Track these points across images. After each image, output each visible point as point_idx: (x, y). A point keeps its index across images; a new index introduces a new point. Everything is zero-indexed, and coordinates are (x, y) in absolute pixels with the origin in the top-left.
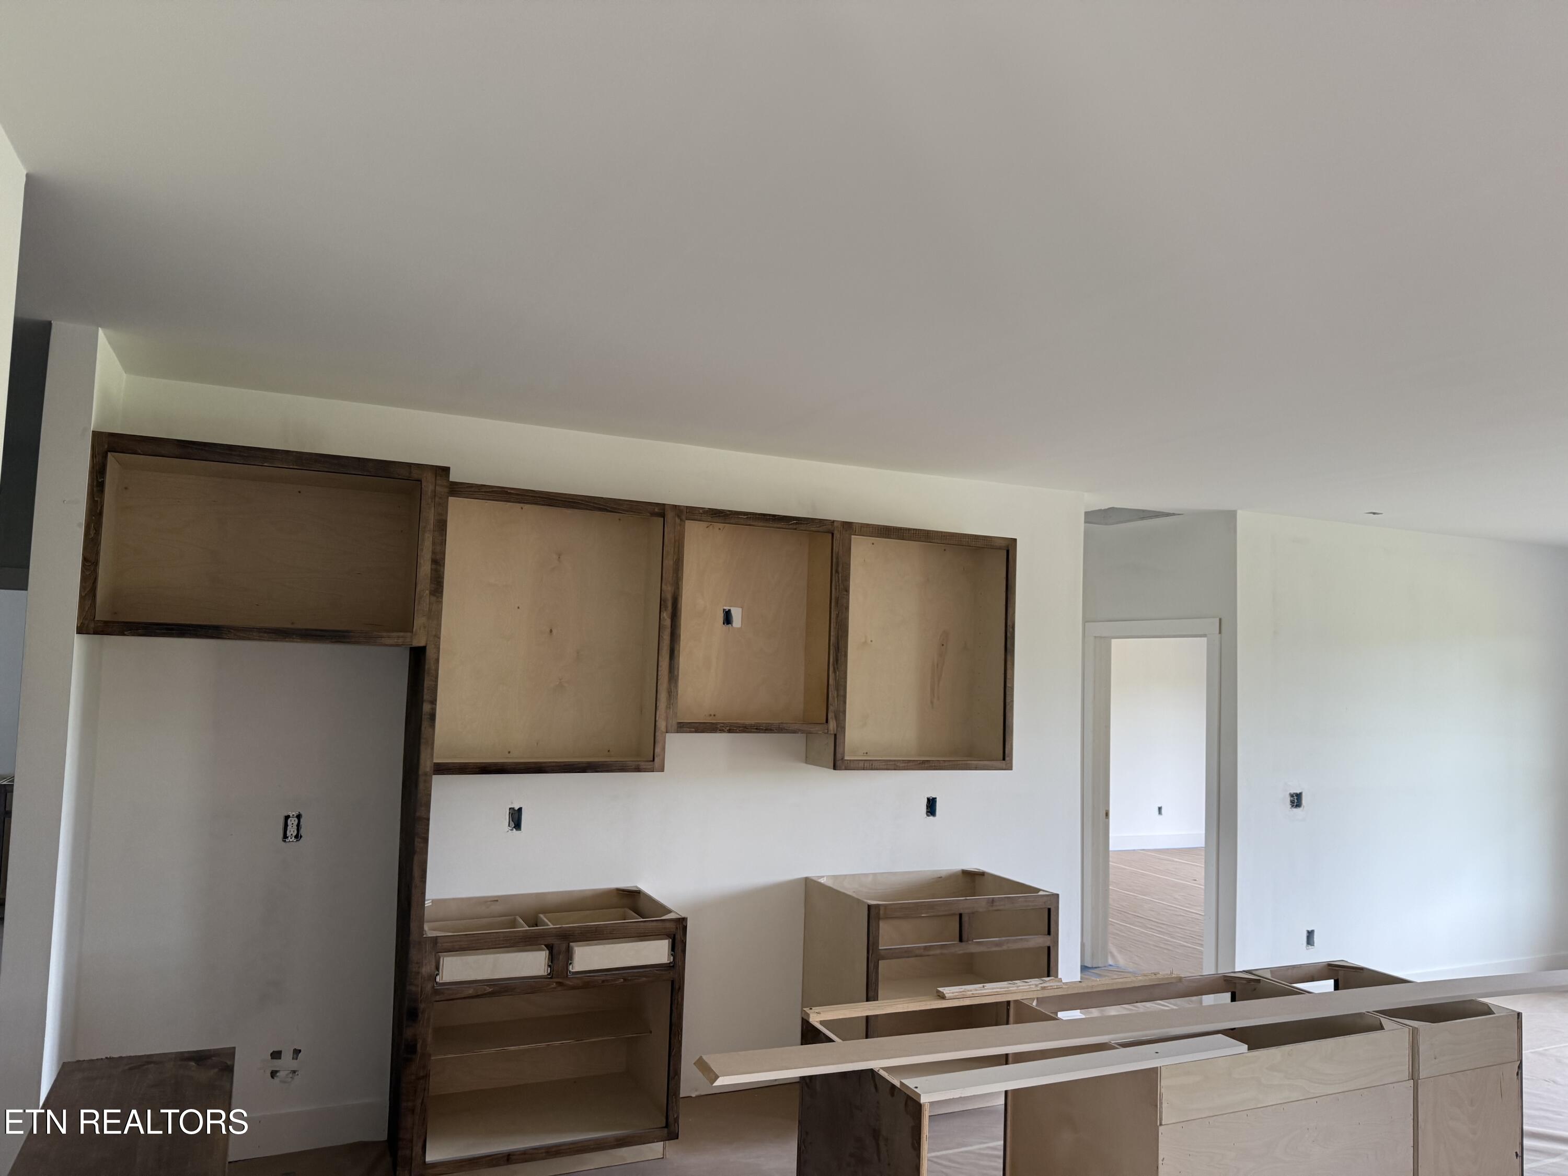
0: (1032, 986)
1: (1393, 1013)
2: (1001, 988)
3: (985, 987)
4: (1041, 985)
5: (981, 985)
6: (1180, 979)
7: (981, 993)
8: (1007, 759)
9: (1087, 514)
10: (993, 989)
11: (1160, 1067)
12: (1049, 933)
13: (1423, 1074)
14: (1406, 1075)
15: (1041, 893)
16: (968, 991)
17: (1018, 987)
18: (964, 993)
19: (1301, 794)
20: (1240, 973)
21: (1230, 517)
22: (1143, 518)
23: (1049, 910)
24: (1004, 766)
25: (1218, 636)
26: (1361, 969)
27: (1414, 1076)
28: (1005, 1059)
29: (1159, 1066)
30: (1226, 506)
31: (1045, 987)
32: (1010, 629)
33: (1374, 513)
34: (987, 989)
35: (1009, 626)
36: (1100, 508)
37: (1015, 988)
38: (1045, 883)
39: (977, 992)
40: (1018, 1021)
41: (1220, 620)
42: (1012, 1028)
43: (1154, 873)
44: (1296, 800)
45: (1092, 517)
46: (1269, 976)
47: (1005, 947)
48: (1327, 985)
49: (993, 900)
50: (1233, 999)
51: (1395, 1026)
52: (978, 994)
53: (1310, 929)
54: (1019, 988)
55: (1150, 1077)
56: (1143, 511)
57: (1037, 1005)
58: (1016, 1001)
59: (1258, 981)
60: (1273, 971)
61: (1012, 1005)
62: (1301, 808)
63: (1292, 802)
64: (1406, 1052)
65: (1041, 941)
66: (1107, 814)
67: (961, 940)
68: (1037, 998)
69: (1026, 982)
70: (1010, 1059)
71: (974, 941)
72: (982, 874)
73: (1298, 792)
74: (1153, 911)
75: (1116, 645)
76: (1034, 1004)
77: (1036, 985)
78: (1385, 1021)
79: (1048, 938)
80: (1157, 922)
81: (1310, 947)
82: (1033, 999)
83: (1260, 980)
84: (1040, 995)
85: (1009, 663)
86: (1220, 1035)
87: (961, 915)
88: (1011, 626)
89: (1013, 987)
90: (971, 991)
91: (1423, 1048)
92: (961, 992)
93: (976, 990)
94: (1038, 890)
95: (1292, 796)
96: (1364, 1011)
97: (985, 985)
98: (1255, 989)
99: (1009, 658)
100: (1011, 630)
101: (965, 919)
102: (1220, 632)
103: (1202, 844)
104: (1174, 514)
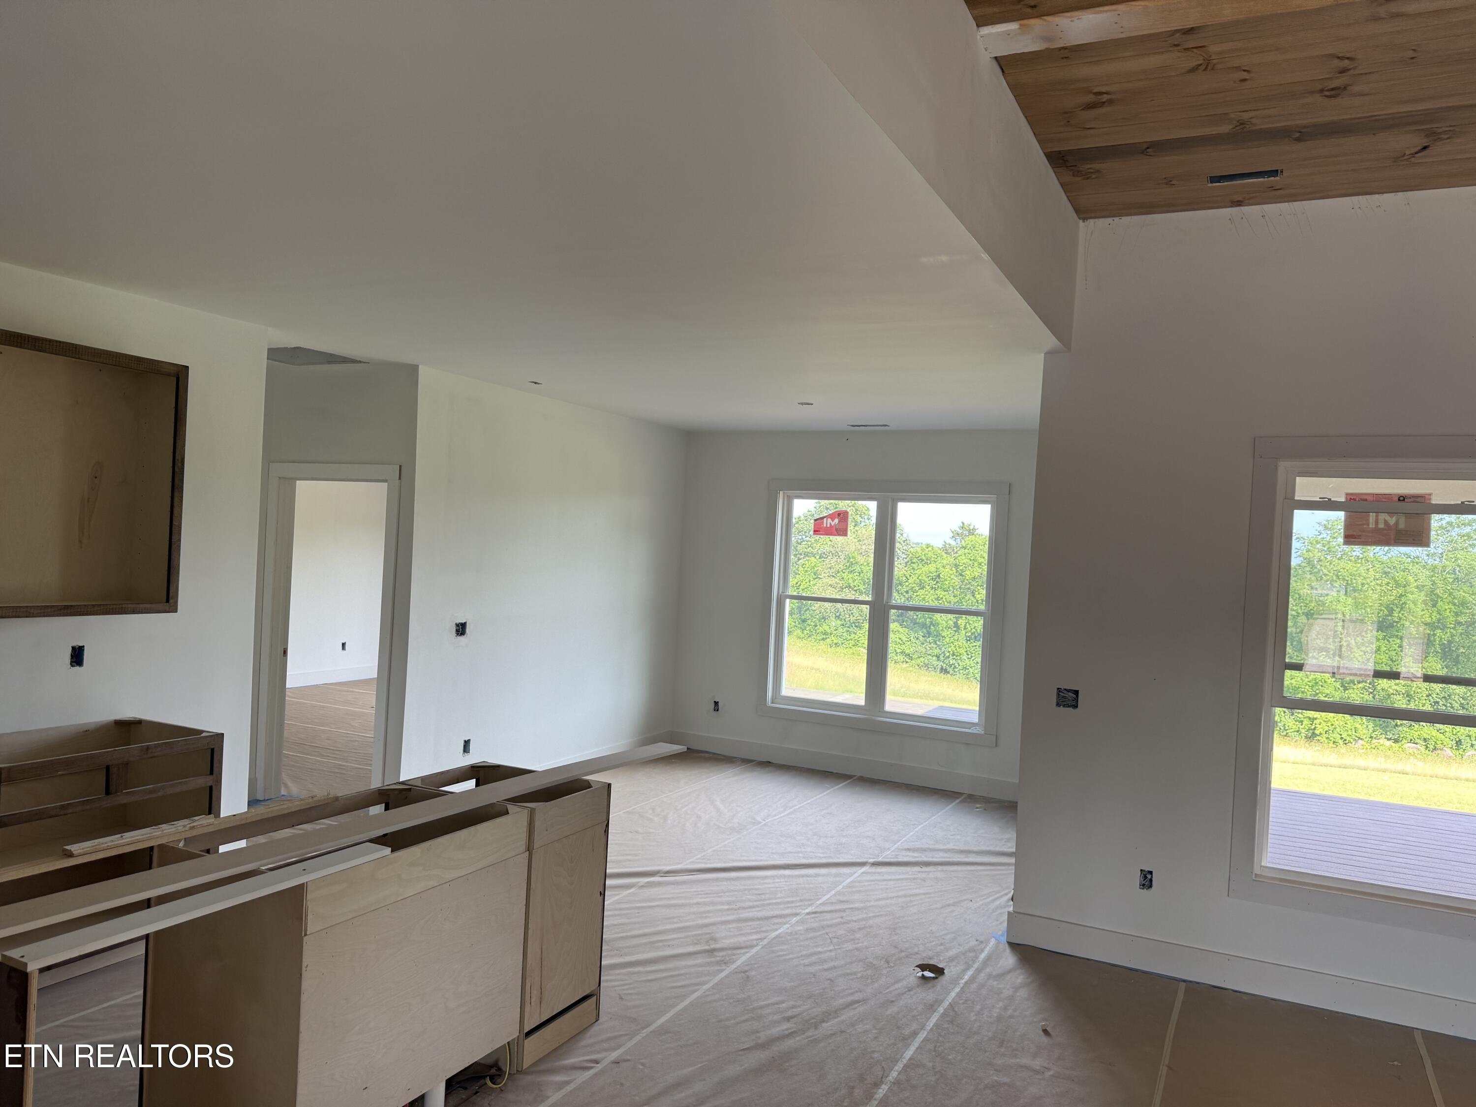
0: (179, 828)
1: (515, 800)
2: (143, 835)
3: (124, 837)
4: (189, 825)
5: (119, 836)
6: (337, 799)
7: (117, 844)
8: (171, 601)
9: (270, 351)
10: (132, 837)
11: (307, 882)
12: (212, 773)
13: (537, 845)
14: (523, 848)
15: (204, 734)
16: (103, 844)
17: (163, 831)
18: (97, 847)
19: (465, 623)
20: (394, 785)
21: (413, 370)
22: (330, 362)
23: (213, 750)
24: (168, 609)
25: (398, 481)
26: (498, 766)
27: (529, 849)
28: (147, 904)
29: (305, 882)
30: (407, 358)
31: (194, 826)
32: (178, 464)
33: (536, 383)
34: (125, 839)
35: (178, 460)
36: (286, 346)
37: (160, 832)
38: (208, 725)
39: (113, 843)
40: (162, 864)
41: (400, 466)
42: (156, 872)
43: (334, 705)
44: (461, 629)
45: (276, 354)
46: (419, 783)
47: (160, 794)
48: (471, 784)
49: (148, 748)
50: (387, 808)
51: (519, 809)
52: (114, 845)
53: (467, 739)
54: (165, 831)
55: (297, 894)
56: (331, 355)
57: (184, 846)
58: (160, 846)
59: (410, 790)
60: (423, 779)
61: (155, 850)
62: (465, 636)
63: (457, 631)
64: (525, 829)
65: (202, 781)
66: (285, 652)
67: (108, 792)
68: (185, 839)
69: (173, 825)
70: (152, 902)
71: (124, 791)
72: (139, 722)
73: (463, 622)
74: (330, 740)
75: (302, 487)
76: (181, 845)
77: (184, 826)
78: (511, 808)
79: (211, 777)
80: (333, 750)
81: (466, 754)
82: (180, 841)
83: (411, 788)
84: (189, 835)
85: (176, 500)
86: (367, 843)
87: (108, 768)
88: (180, 460)
89: (158, 832)
90: (106, 843)
91: (538, 824)
92: (93, 846)
93: (112, 841)
94: (202, 732)
95: (457, 625)
96: (495, 801)
97: (123, 834)
98: (406, 797)
99: (176, 494)
100: (180, 464)
101: (114, 770)
102: (400, 478)
103: (374, 674)
104: (360, 362)
